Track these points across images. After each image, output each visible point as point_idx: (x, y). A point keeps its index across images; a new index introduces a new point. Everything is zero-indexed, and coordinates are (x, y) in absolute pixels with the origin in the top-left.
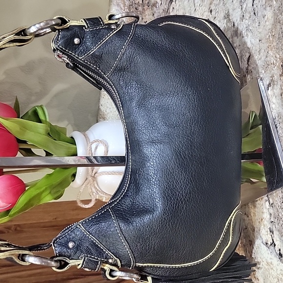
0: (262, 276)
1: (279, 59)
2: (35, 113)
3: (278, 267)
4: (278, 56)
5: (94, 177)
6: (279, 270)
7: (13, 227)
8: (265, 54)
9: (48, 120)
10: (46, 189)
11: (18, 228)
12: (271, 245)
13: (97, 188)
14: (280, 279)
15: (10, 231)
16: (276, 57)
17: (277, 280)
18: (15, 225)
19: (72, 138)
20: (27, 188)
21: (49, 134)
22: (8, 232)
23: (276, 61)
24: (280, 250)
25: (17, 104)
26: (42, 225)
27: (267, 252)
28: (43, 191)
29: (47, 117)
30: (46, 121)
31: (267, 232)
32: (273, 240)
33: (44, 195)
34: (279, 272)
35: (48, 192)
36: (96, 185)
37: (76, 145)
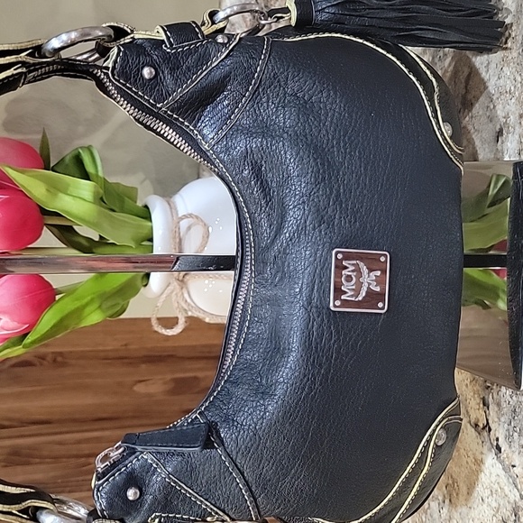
0: (464, 482)
1: (519, 85)
2: (78, 160)
3: (493, 470)
4: (519, 79)
5: (182, 281)
6: (494, 475)
7: (50, 356)
8: (497, 73)
9: (100, 174)
10: (92, 300)
11: (59, 359)
12: (484, 428)
13: (189, 300)
14: (494, 491)
15: (45, 362)
16: (515, 79)
17: (490, 493)
18: (53, 353)
19: (146, 207)
20: (57, 297)
21: (102, 199)
22: (41, 364)
23: (515, 87)
24: (497, 439)
25: (45, 144)
26: (102, 354)
27: (476, 440)
28: (87, 305)
29: (100, 168)
30: (97, 175)
31: (479, 404)
32: (487, 420)
33: (88, 310)
34: (493, 479)
35: (96, 305)
36: (186, 295)
37: (151, 221)
